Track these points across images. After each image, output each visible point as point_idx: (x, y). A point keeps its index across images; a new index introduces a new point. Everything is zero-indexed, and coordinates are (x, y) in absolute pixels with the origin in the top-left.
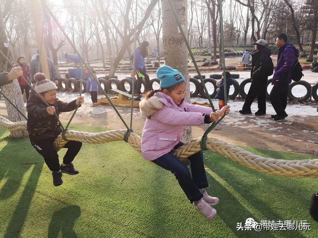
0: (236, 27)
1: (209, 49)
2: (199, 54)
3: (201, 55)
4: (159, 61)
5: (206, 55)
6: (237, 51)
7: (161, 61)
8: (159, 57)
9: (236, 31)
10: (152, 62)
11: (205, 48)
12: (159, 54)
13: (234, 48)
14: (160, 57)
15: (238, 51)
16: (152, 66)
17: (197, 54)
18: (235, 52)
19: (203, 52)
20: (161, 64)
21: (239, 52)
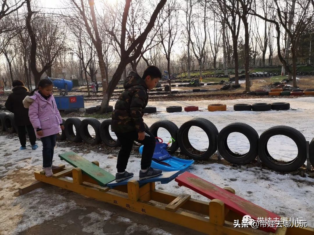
0: (251, 48)
1: (225, 71)
2: (214, 76)
3: (217, 77)
4: (170, 84)
5: (222, 77)
6: (255, 72)
7: (171, 84)
8: (169, 79)
9: (252, 51)
10: (162, 85)
11: (220, 69)
12: (169, 76)
13: (252, 69)
14: (171, 80)
15: (257, 72)
16: (162, 89)
17: (211, 76)
18: (253, 73)
19: (218, 74)
20: (172, 88)
21: (259, 74)
